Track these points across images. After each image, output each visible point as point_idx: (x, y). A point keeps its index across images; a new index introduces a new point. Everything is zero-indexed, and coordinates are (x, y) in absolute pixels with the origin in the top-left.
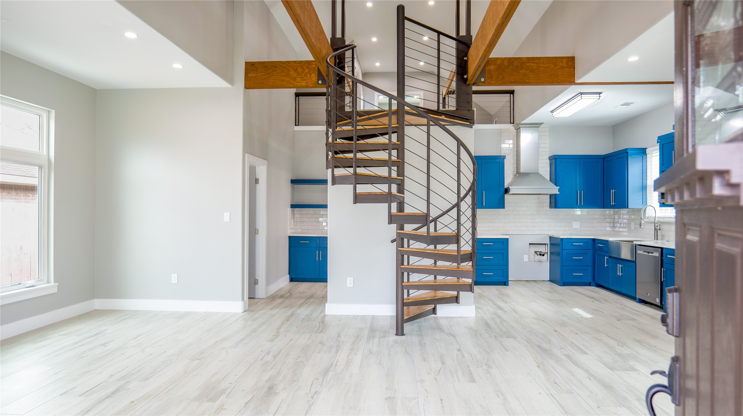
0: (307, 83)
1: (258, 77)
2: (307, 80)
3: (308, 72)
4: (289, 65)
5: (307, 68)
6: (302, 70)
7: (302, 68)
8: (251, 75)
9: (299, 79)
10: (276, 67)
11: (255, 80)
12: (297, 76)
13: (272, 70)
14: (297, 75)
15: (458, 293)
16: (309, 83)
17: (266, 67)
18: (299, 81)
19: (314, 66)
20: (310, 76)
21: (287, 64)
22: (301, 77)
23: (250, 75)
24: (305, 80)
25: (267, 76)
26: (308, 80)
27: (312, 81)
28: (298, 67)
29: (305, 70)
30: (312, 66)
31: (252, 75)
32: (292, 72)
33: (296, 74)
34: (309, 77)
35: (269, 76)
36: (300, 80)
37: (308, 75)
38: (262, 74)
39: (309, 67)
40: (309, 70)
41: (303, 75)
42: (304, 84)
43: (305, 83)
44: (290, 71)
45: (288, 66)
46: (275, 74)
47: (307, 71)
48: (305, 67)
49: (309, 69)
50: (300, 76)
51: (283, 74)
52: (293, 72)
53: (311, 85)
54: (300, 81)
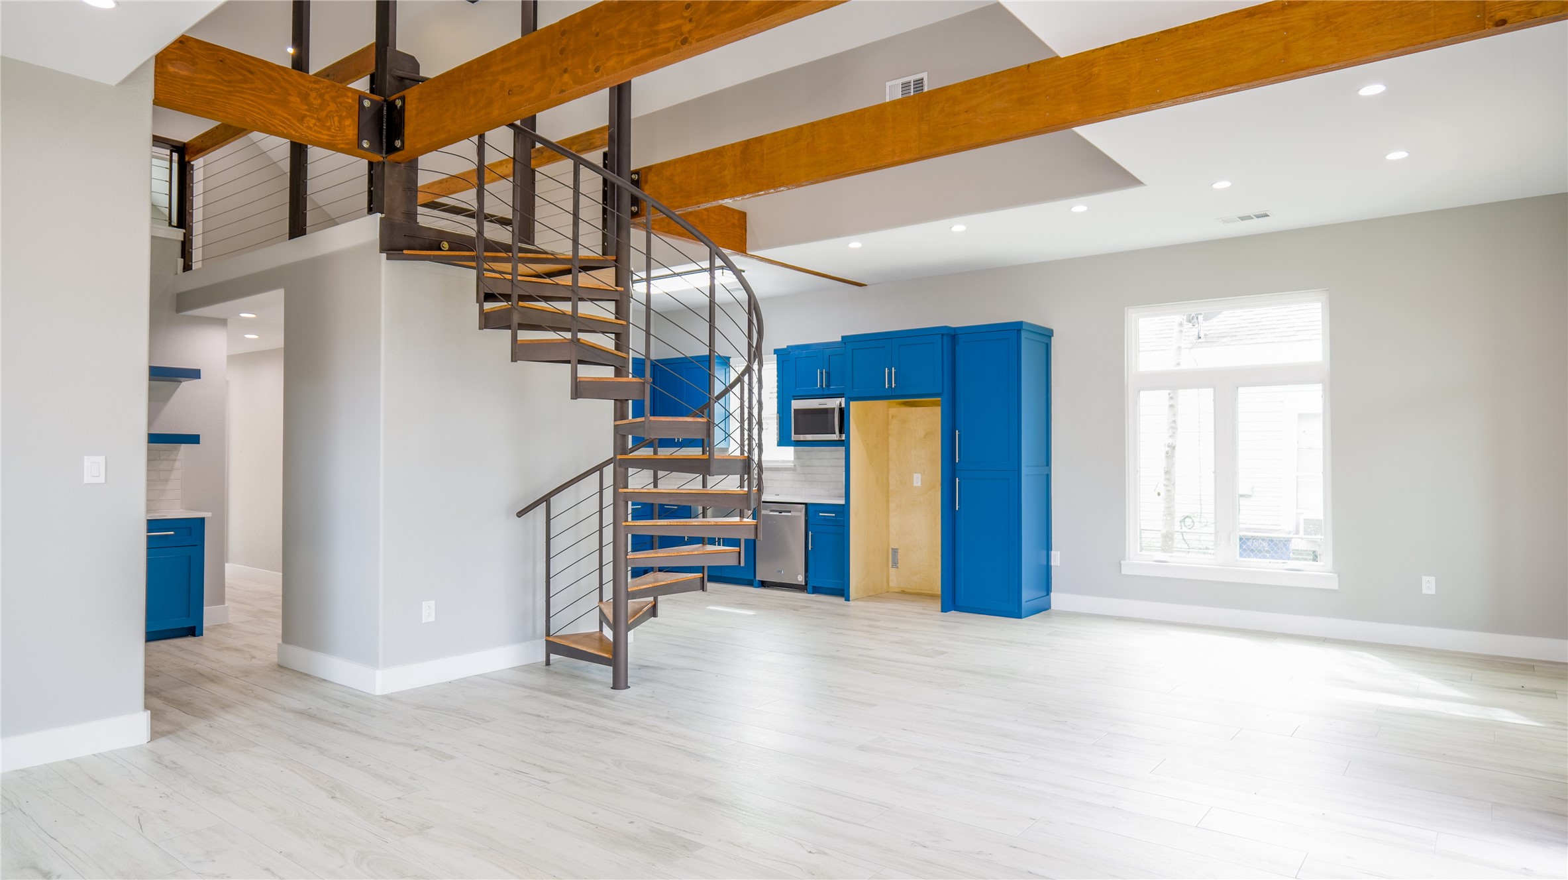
0: (333, 136)
1: (196, 83)
2: (333, 131)
3: (337, 111)
4: (286, 76)
5: (334, 99)
6: (319, 101)
7: (321, 96)
8: (176, 70)
9: (314, 121)
10: (251, 73)
11: (188, 86)
12: (308, 113)
13: (240, 77)
14: (306, 110)
15: (656, 600)
16: (338, 138)
17: (221, 61)
18: (312, 125)
19: (350, 101)
20: (340, 122)
21: (282, 73)
22: (318, 119)
23: (171, 69)
24: (329, 129)
25: (226, 89)
26: (335, 130)
27: (344, 136)
28: (312, 90)
29: (328, 105)
30: (346, 99)
31: (181, 72)
32: (294, 99)
33: (307, 107)
34: (337, 123)
35: (232, 89)
36: (315, 125)
37: (336, 119)
38: (210, 77)
39: (338, 100)
40: (338, 107)
41: (323, 114)
42: (326, 137)
43: (328, 135)
44: (290, 95)
45: (284, 79)
46: (247, 89)
47: (332, 107)
48: (327, 97)
49: (339, 105)
50: (316, 116)
51: (270, 96)
52: (299, 100)
53: (343, 146)
54: (315, 128)
